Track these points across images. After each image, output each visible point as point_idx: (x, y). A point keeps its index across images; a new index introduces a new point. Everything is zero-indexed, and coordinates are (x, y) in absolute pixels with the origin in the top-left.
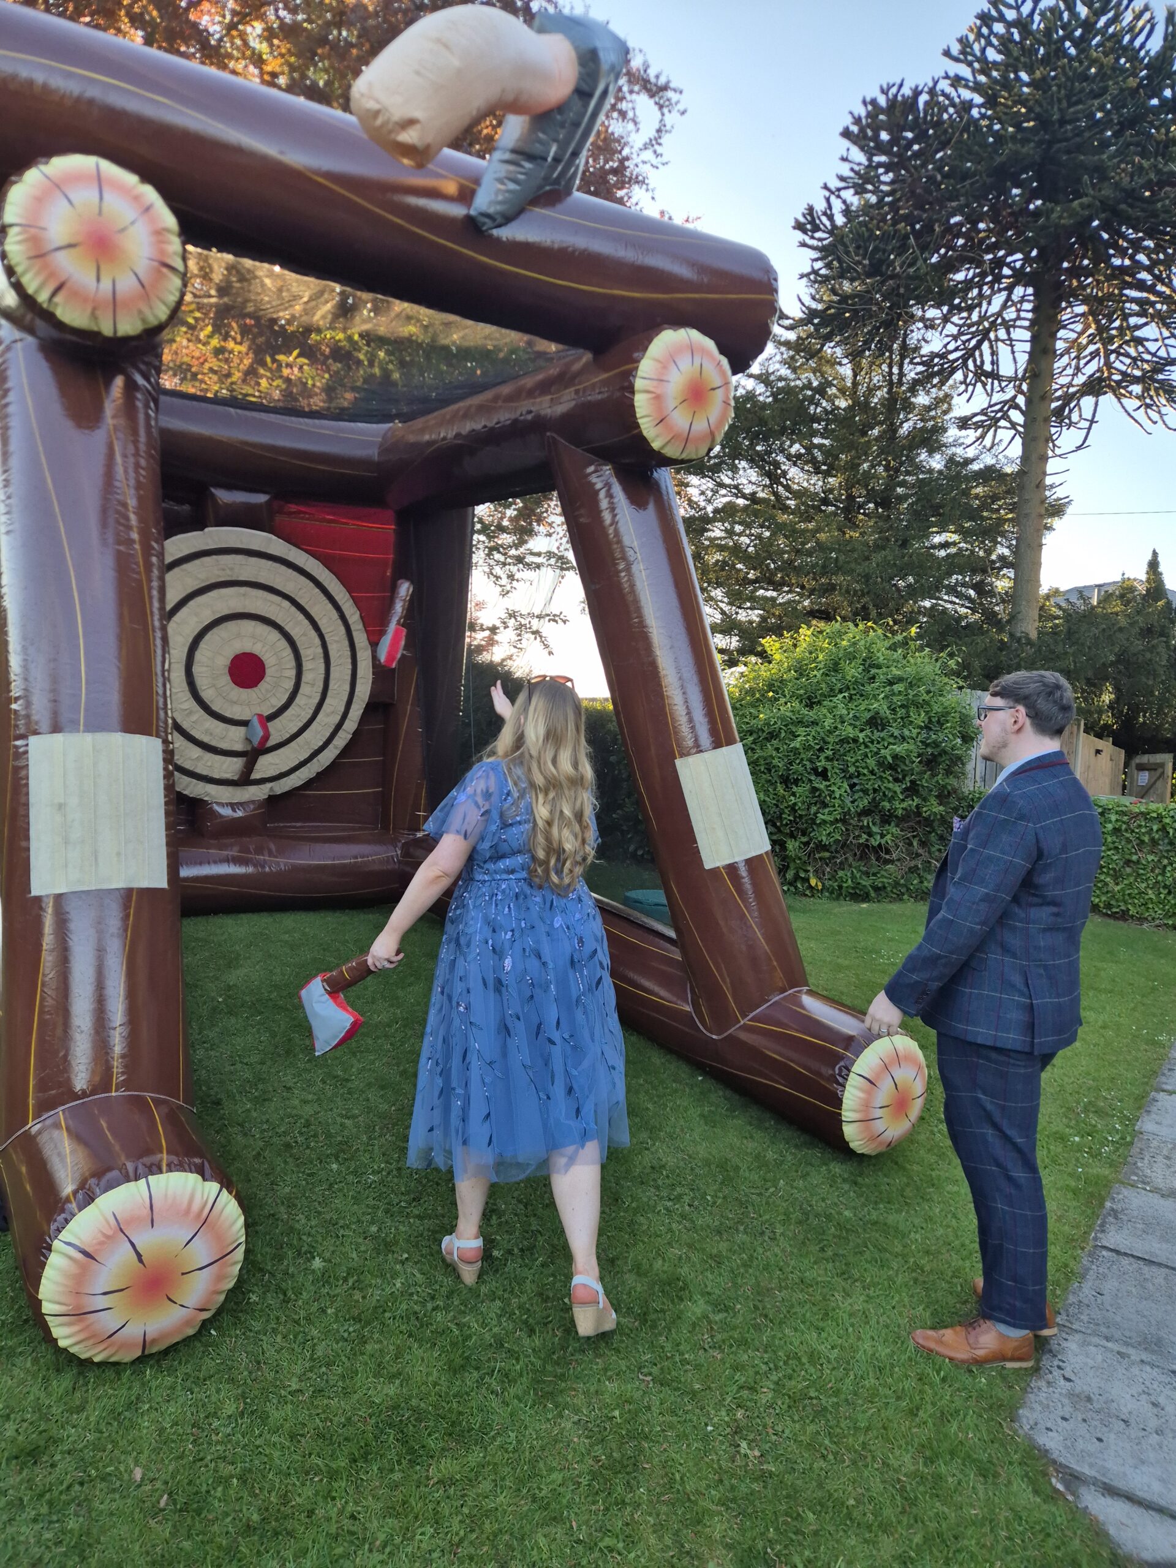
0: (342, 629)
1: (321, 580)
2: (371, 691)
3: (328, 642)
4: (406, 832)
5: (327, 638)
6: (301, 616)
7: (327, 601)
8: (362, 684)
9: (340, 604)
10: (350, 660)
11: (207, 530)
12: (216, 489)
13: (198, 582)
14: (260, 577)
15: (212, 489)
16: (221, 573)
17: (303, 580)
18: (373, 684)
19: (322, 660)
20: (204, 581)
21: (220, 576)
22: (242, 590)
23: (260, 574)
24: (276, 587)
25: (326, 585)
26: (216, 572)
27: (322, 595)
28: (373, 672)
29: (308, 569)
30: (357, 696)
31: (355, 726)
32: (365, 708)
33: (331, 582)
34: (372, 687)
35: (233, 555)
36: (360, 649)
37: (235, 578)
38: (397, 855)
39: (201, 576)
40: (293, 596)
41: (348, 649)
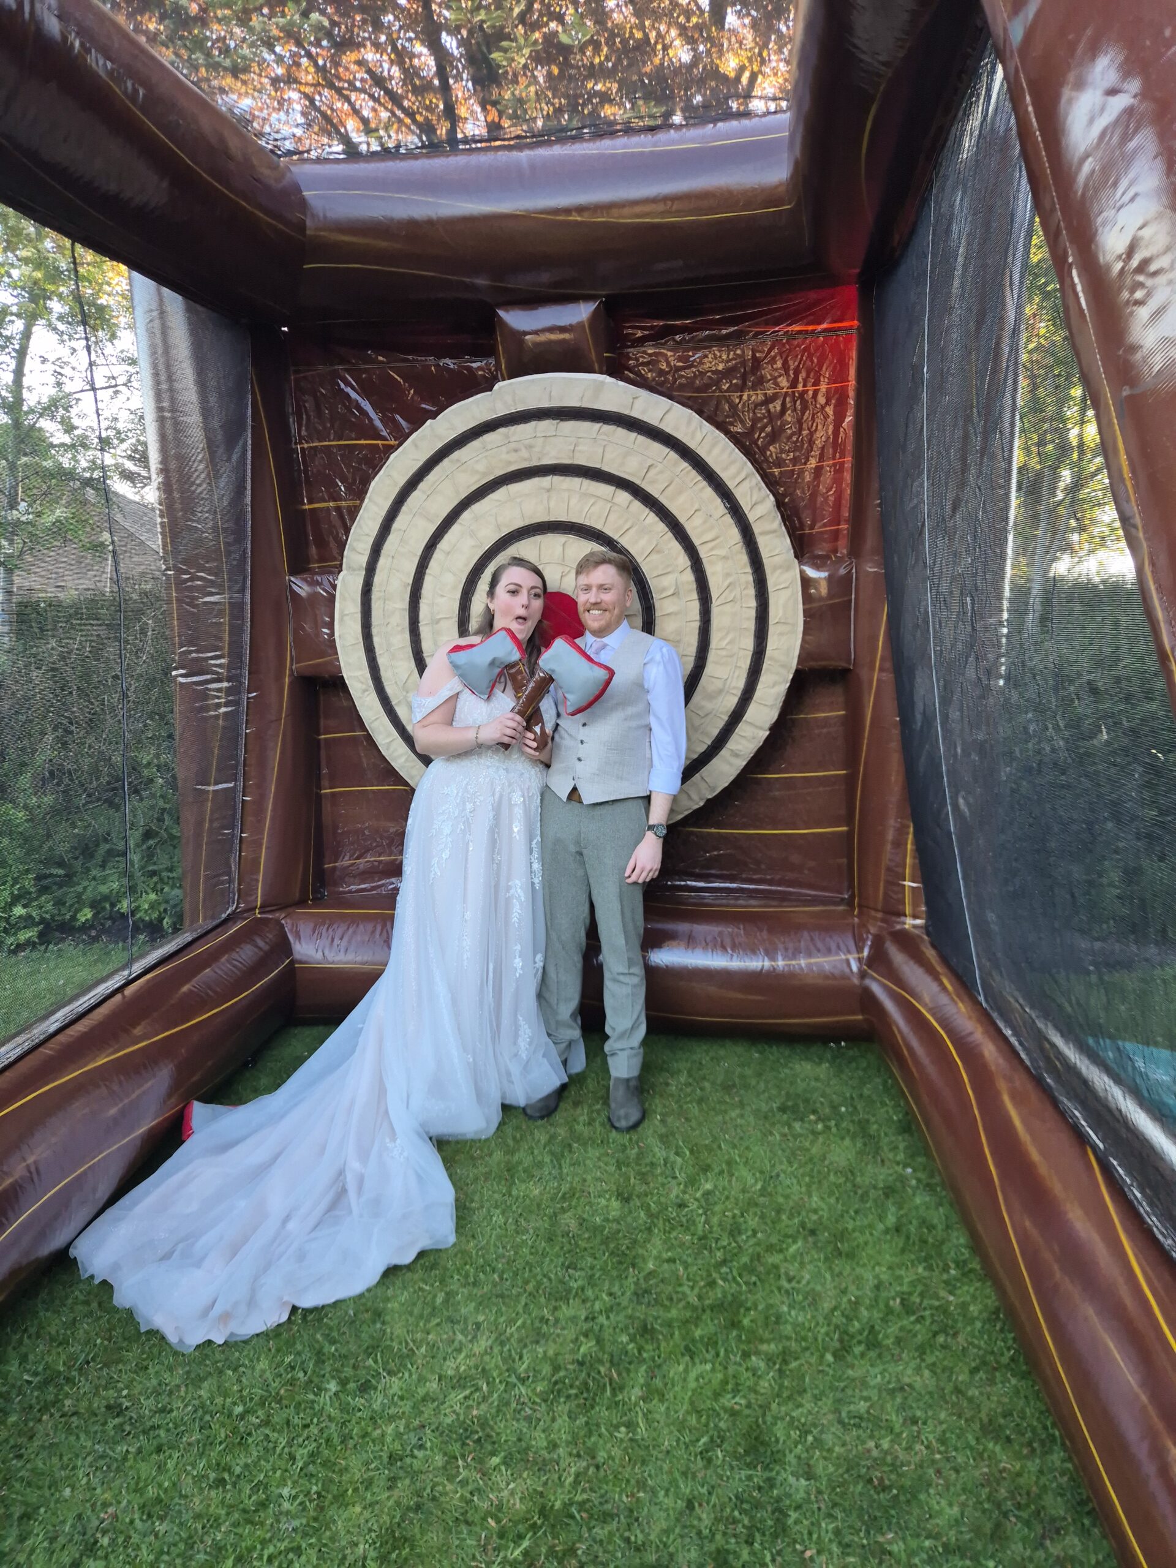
1: (692, 445)
2: (802, 647)
3: (704, 561)
4: (879, 915)
5: (703, 553)
6: (652, 518)
7: (705, 483)
8: (781, 634)
9: (731, 484)
10: (752, 591)
11: (496, 387)
12: (507, 311)
13: (476, 477)
14: (577, 455)
15: (501, 313)
16: (513, 457)
17: (657, 449)
18: (806, 632)
19: (695, 596)
20: (485, 474)
21: (510, 463)
22: (546, 481)
23: (579, 448)
24: (605, 468)
25: (702, 452)
26: (504, 456)
27: (694, 473)
28: (805, 611)
29: (668, 427)
30: (771, 659)
31: (773, 715)
32: (793, 680)
33: (714, 445)
34: (803, 640)
35: (533, 423)
36: (775, 569)
37: (534, 463)
38: (860, 960)
39: (481, 467)
40: (637, 482)
41: (749, 570)
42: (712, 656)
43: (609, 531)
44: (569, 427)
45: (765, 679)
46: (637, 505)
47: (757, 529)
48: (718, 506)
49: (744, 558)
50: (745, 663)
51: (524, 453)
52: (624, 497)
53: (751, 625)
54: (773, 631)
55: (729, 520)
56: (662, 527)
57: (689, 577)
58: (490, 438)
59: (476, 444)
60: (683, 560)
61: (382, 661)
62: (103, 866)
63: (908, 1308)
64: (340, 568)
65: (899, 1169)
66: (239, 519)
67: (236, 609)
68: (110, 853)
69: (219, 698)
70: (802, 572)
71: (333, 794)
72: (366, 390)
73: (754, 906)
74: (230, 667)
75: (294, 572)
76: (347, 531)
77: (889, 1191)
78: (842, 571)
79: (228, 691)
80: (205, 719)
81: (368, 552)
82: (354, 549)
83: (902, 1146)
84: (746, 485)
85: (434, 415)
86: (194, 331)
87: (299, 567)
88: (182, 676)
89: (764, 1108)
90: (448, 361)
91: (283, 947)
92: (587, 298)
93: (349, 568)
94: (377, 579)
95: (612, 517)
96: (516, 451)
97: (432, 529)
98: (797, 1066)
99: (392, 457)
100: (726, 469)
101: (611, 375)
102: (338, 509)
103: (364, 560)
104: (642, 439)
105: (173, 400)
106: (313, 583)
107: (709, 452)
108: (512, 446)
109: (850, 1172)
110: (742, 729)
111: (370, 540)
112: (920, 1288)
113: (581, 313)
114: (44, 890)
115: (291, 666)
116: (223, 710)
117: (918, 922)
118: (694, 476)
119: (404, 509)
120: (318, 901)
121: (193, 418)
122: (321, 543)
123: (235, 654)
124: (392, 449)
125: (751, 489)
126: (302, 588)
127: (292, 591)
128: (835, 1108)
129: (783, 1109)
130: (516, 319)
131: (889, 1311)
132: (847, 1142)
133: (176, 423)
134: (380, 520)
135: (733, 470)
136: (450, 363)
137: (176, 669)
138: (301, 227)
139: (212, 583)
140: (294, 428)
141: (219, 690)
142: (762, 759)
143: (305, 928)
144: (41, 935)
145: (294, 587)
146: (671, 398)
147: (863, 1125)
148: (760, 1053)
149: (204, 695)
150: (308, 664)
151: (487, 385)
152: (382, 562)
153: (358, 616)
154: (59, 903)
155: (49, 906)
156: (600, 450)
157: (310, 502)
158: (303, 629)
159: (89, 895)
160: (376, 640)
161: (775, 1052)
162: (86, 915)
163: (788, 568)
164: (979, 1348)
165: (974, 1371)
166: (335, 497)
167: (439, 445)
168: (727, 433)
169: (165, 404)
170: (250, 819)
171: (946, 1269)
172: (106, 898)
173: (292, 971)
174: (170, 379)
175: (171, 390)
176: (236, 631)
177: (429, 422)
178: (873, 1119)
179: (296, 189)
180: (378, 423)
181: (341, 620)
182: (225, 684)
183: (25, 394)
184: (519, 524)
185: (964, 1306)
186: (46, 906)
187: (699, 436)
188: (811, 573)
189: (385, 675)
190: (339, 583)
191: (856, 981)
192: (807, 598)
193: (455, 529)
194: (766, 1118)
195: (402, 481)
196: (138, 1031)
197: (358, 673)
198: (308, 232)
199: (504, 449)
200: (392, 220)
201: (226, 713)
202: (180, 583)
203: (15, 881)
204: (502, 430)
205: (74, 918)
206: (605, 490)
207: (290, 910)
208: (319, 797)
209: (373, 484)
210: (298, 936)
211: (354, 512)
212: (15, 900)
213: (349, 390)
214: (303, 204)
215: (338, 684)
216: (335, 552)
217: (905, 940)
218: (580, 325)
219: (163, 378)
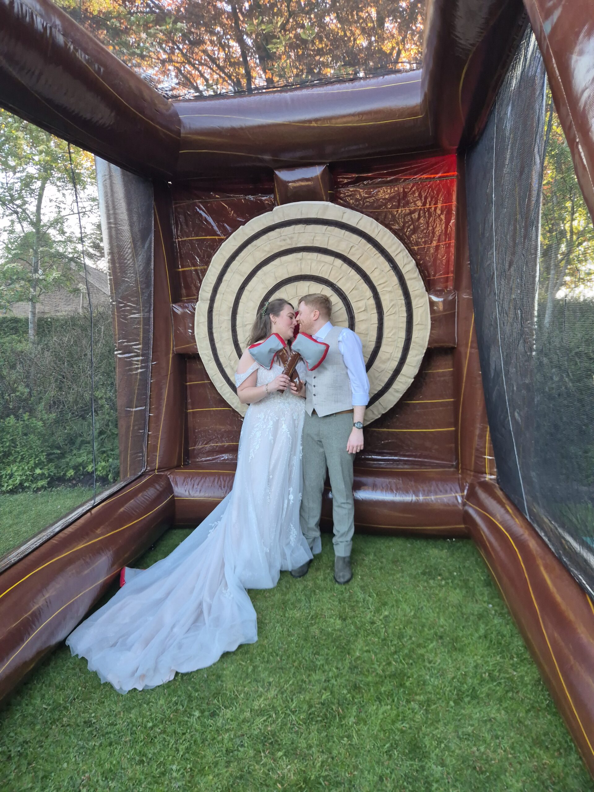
0: (395, 280)
1: (373, 235)
2: (430, 336)
3: (380, 294)
4: (472, 473)
5: (379, 289)
6: (353, 272)
7: (379, 255)
8: (419, 330)
9: (393, 255)
10: (404, 308)
11: (274, 209)
12: (280, 171)
13: (264, 254)
14: (315, 242)
15: (277, 172)
16: (283, 243)
17: (356, 238)
18: (432, 329)
19: (375, 311)
20: (269, 252)
21: (281, 246)
22: (299, 255)
23: (317, 238)
24: (329, 248)
25: (378, 239)
26: (279, 243)
27: (374, 249)
28: (431, 318)
29: (361, 227)
30: (414, 342)
31: (416, 371)
32: (426, 353)
33: (384, 235)
34: (431, 333)
35: (293, 227)
36: (416, 297)
37: (294, 246)
38: (462, 496)
39: (267, 249)
40: (345, 254)
41: (402, 298)
42: (384, 341)
43: (331, 279)
44: (311, 228)
45: (411, 353)
46: (345, 266)
47: (406, 277)
48: (387, 266)
49: (400, 292)
50: (401, 345)
51: (288, 241)
52: (339, 262)
53: (404, 325)
54: (415, 328)
55: (392, 273)
56: (358, 277)
57: (372, 302)
58: (271, 234)
59: (264, 237)
60: (369, 293)
61: (218, 345)
62: (79, 449)
63: (492, 678)
64: (197, 300)
65: (485, 605)
66: (148, 277)
67: (146, 321)
68: (83, 442)
69: (137, 364)
70: (430, 299)
71: (193, 412)
72: (210, 212)
73: (407, 468)
74: (143, 349)
75: (174, 302)
76: (201, 281)
77: (480, 616)
78: (450, 298)
79: (142, 361)
80: (131, 375)
81: (211, 292)
82: (204, 290)
83: (486, 593)
84: (401, 255)
85: (244, 224)
86: (126, 185)
87: (177, 299)
88: (120, 354)
89: (414, 572)
90: (250, 196)
91: (169, 489)
92: (319, 164)
93: (202, 299)
94: (216, 305)
95: (333, 273)
96: (284, 240)
97: (243, 279)
98: (431, 551)
99: (223, 244)
100: (390, 247)
101: (332, 202)
102: (196, 271)
103: (209, 295)
104: (347, 233)
105: (115, 219)
106: (184, 307)
107: (382, 239)
108: (282, 238)
109: (459, 606)
110: (400, 378)
111: (212, 286)
112: (498, 668)
113: (317, 171)
114: (50, 461)
115: (173, 349)
116: (140, 371)
117: (493, 477)
118: (374, 251)
119: (229, 270)
120: (186, 466)
121: (125, 228)
122: (188, 287)
123: (146, 344)
124: (222, 241)
125: (403, 257)
126: (178, 310)
127: (174, 312)
128: (451, 573)
129: (424, 573)
130: (284, 175)
131: (482, 680)
132: (458, 591)
133: (117, 230)
134: (217, 275)
135: (394, 248)
136: (251, 198)
137: (117, 350)
138: (178, 133)
139: (135, 308)
140: (174, 231)
141: (137, 361)
142: (410, 393)
143: (180, 479)
144: (49, 483)
145: (175, 309)
146: (362, 212)
147: (466, 582)
148: (412, 544)
149: (131, 364)
150: (181, 348)
151: (270, 208)
152: (218, 296)
153: (206, 323)
154: (57, 467)
155: (52, 469)
156: (327, 239)
157: (182, 267)
158: (179, 330)
159: (72, 463)
160: (215, 335)
161: (419, 544)
162: (71, 473)
163: (423, 297)
164: (530, 699)
165: (528, 711)
166: (195, 265)
167: (246, 238)
168: (391, 229)
169: (112, 221)
170: (153, 425)
171: (512, 658)
172: (80, 464)
173: (173, 502)
174: (114, 208)
175: (115, 214)
176: (146, 331)
177: (241, 227)
178: (471, 579)
179: (176, 115)
180: (216, 228)
181: (198, 325)
182: (140, 358)
183: (42, 217)
184: (286, 276)
185: (522, 677)
186: (51, 469)
187: (376, 231)
188: (434, 299)
189: (219, 352)
190: (197, 307)
191: (460, 507)
192: (432, 311)
193: (254, 279)
194: (415, 577)
195: (228, 256)
196: (99, 531)
197: (206, 352)
198: (182, 135)
199: (279, 239)
200: (223, 128)
201: (141, 372)
202: (119, 308)
203: (37, 456)
204: (277, 230)
205: (65, 475)
206: (329, 259)
207: (172, 470)
208: (187, 414)
209: (213, 258)
210: (176, 484)
211: (204, 272)
212: (36, 466)
213: (201, 212)
214: (179, 122)
215: (196, 357)
216: (195, 292)
217: (486, 486)
218: (317, 177)
219: (111, 208)
